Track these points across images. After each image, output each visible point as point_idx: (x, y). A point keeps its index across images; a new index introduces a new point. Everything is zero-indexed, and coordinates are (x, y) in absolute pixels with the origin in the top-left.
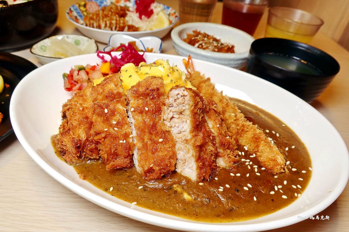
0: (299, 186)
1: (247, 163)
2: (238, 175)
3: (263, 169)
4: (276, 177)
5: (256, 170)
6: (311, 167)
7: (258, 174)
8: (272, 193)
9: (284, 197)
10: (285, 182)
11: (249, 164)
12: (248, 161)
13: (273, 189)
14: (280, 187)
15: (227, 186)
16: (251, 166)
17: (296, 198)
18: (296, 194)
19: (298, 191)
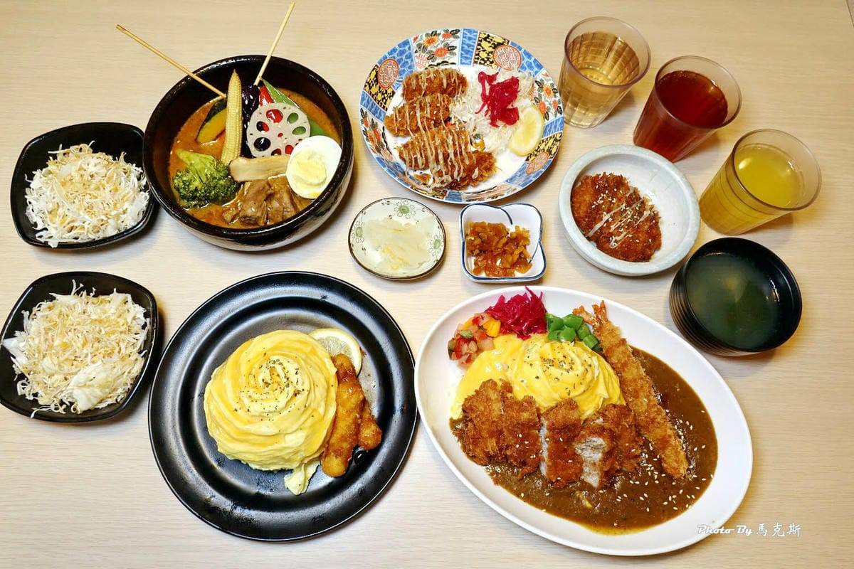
0: (693, 497)
1: (648, 469)
2: (637, 483)
3: (663, 475)
4: (674, 484)
5: (656, 477)
6: (713, 475)
7: (657, 482)
8: (666, 503)
9: (675, 508)
10: (681, 491)
11: (650, 470)
12: (650, 465)
13: (667, 499)
14: (674, 497)
15: (625, 495)
16: (652, 472)
17: (686, 509)
18: (687, 506)
19: (691, 502)
